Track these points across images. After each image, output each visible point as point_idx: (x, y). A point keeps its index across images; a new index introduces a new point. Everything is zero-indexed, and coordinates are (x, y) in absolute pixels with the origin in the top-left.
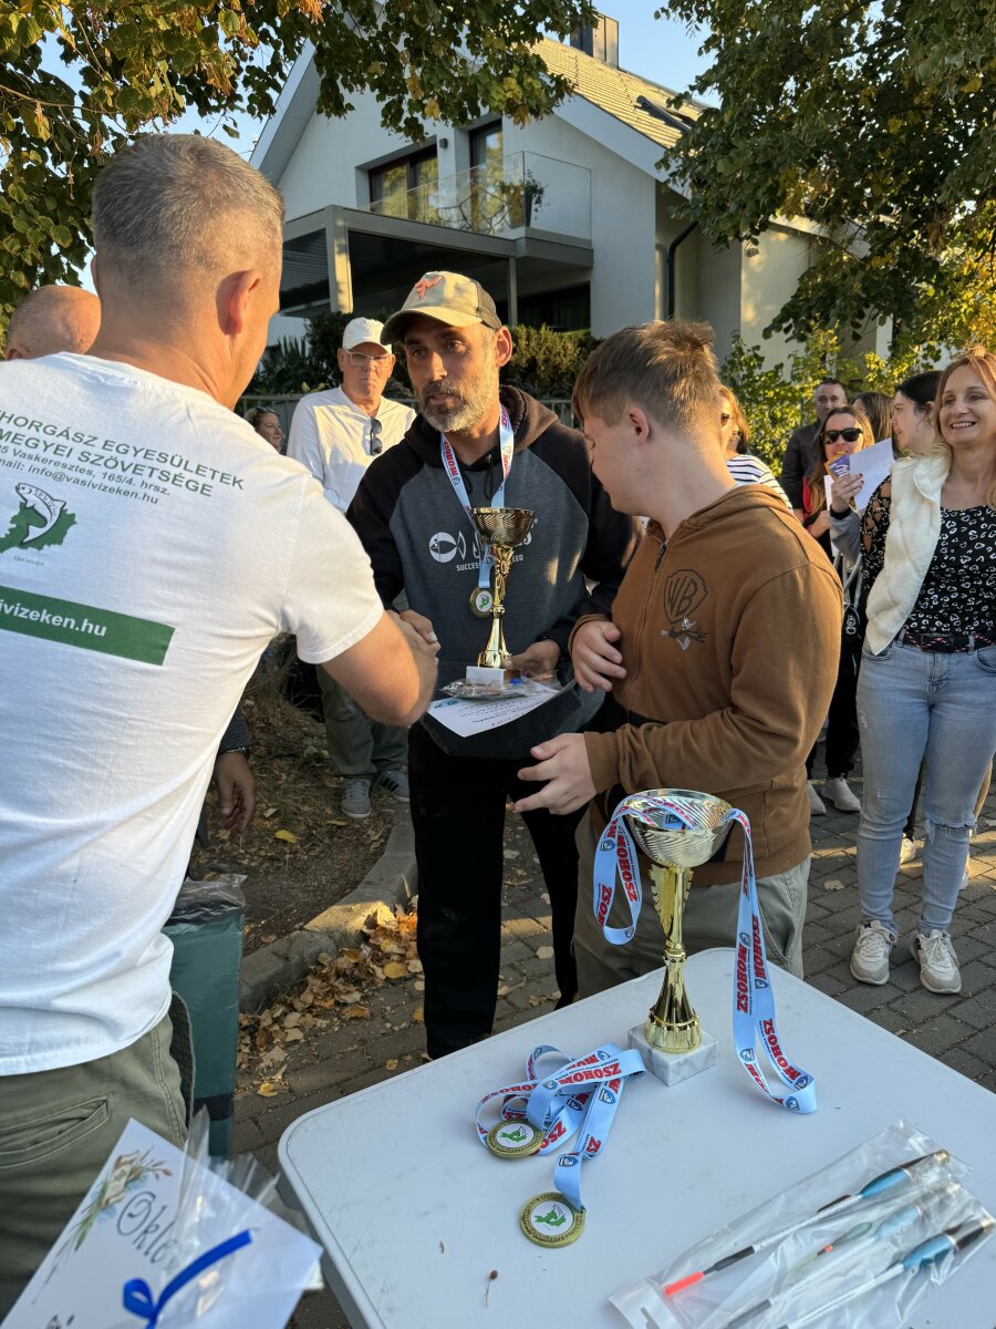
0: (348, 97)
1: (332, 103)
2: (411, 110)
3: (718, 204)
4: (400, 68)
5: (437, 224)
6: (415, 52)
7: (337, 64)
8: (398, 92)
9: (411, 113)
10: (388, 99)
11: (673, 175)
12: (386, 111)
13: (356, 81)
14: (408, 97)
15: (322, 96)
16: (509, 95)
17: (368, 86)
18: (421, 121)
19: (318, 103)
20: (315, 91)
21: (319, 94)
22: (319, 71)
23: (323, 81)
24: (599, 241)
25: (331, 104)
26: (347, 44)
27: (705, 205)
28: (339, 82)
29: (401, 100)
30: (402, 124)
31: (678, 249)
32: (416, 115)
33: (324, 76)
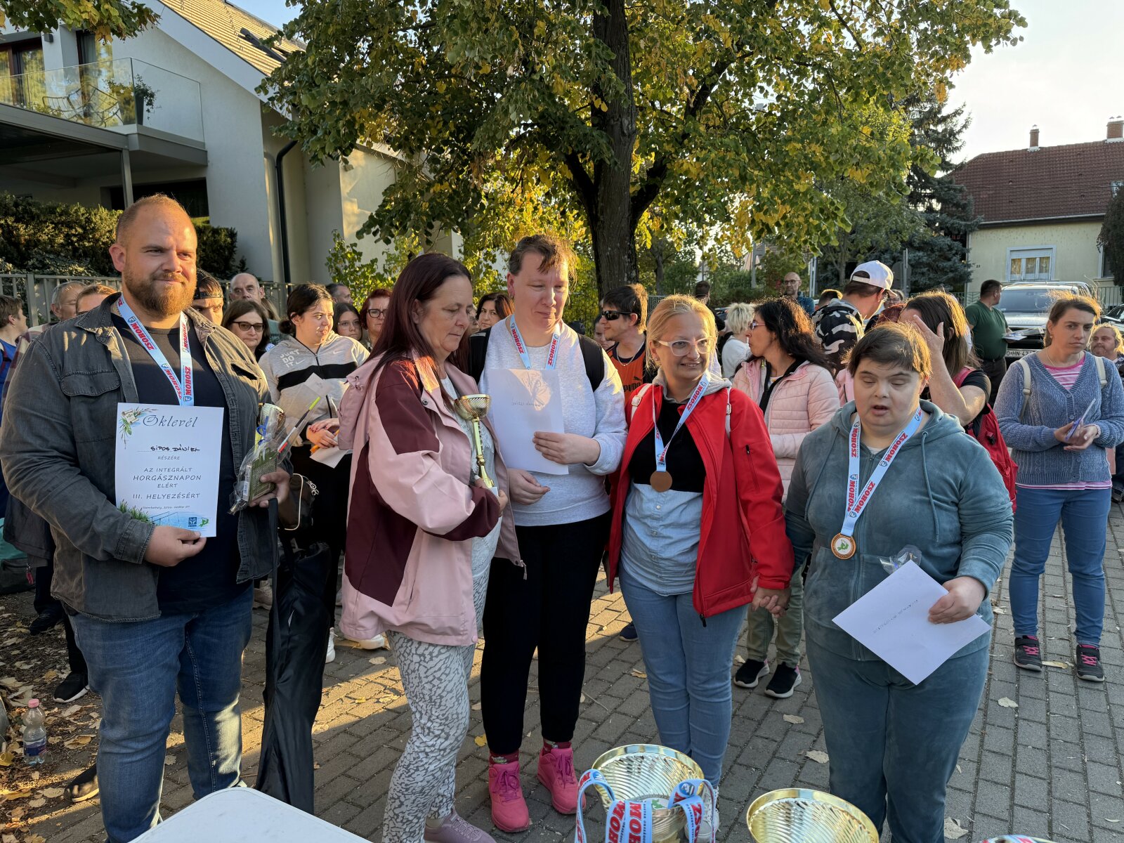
24: (212, 144)
31: (285, 158)
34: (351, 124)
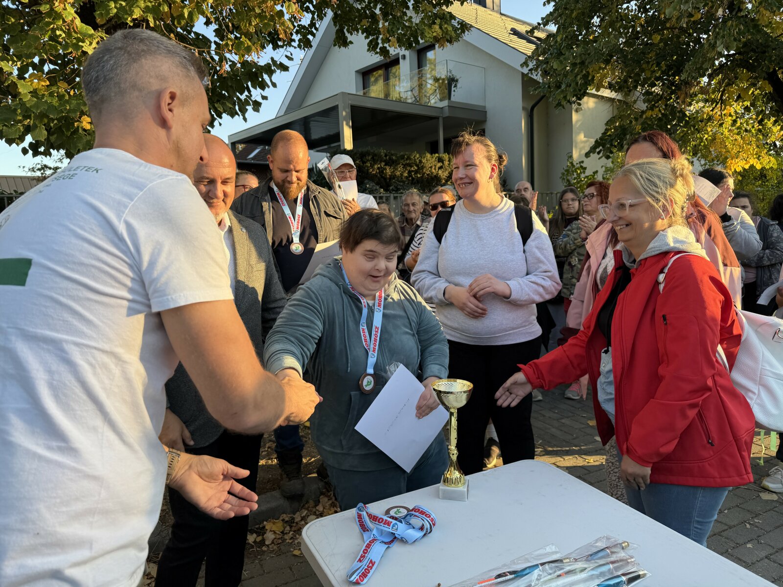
0: (350, 38)
1: (341, 40)
2: (383, 42)
3: (556, 85)
4: (377, 22)
5: (399, 101)
6: (385, 14)
7: (344, 22)
8: (376, 34)
9: (383, 44)
10: (371, 38)
11: (531, 70)
12: (369, 44)
13: (354, 29)
14: (381, 36)
15: (337, 38)
16: (435, 34)
17: (360, 31)
18: (388, 48)
19: (334, 41)
20: (333, 36)
21: (335, 37)
22: (335, 25)
23: (337, 31)
24: (490, 105)
25: (341, 42)
26: (349, 11)
27: (549, 87)
28: (345, 31)
29: (377, 38)
30: (378, 50)
31: (535, 109)
32: (386, 45)
33: (337, 27)
34: (585, 77)
